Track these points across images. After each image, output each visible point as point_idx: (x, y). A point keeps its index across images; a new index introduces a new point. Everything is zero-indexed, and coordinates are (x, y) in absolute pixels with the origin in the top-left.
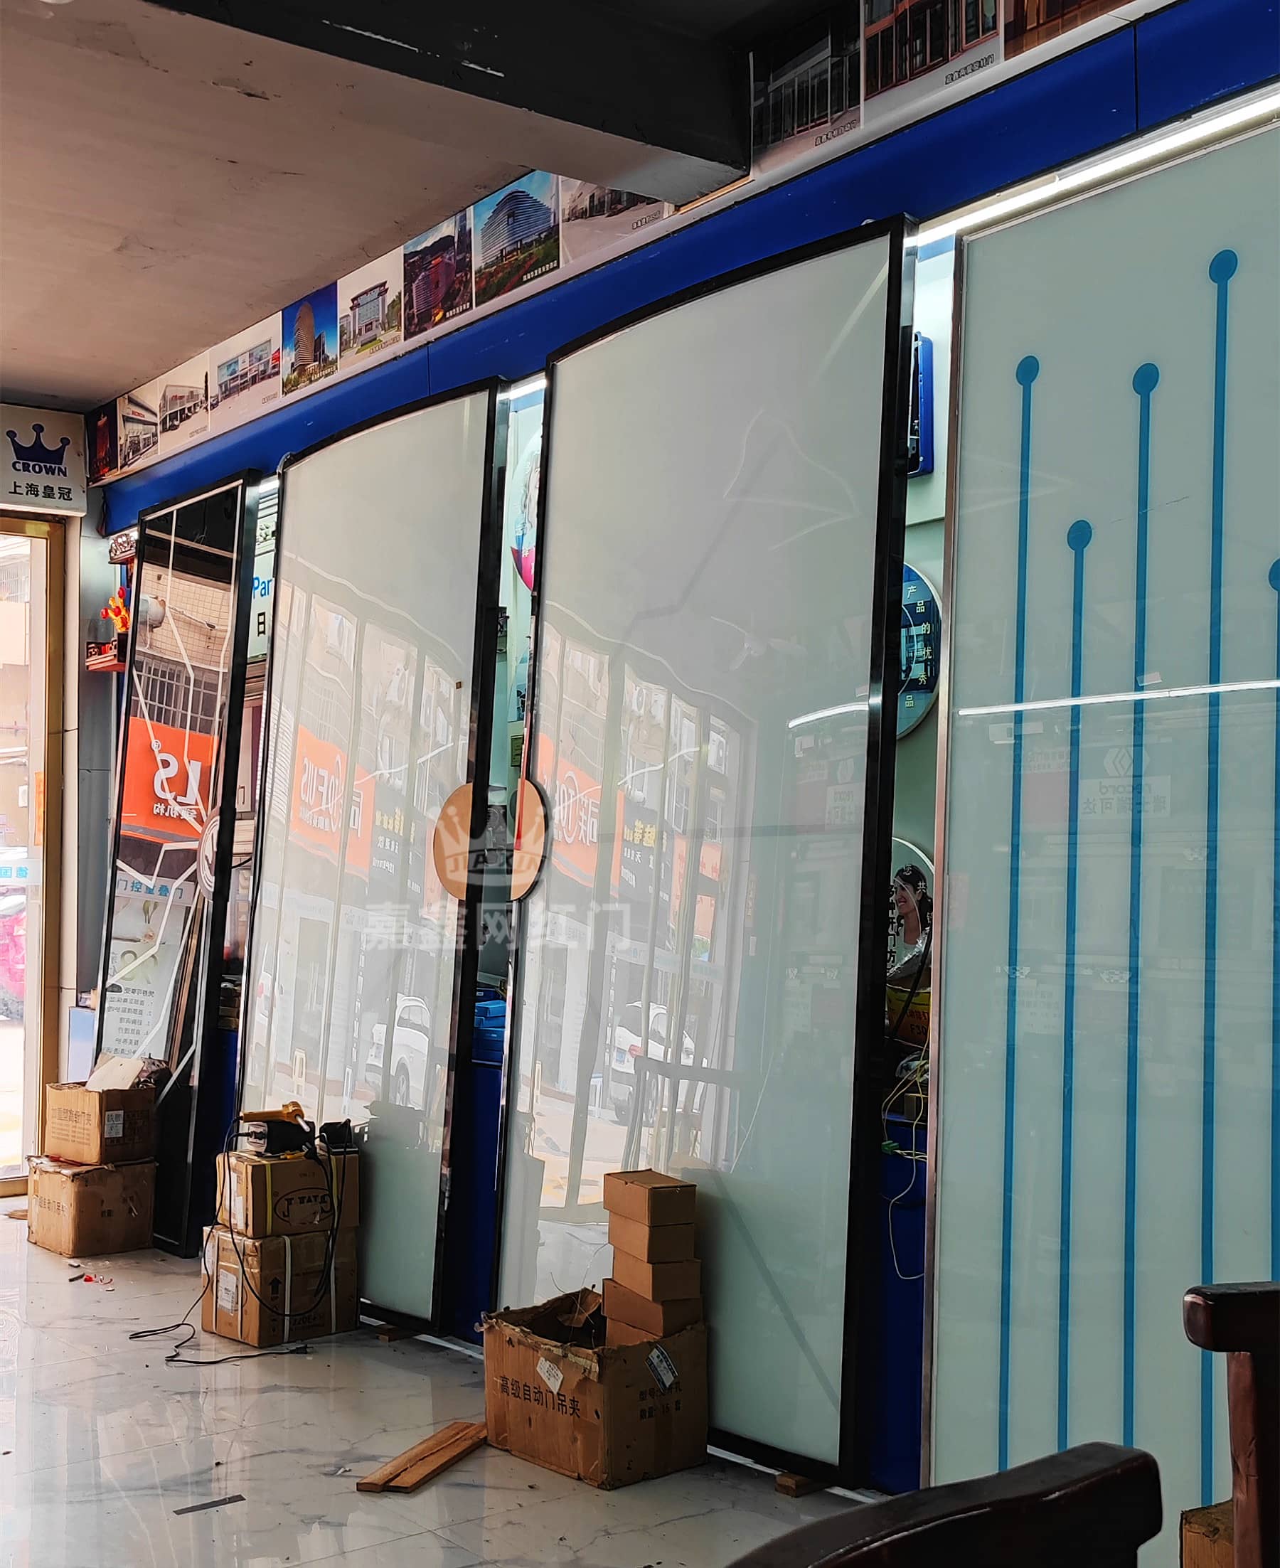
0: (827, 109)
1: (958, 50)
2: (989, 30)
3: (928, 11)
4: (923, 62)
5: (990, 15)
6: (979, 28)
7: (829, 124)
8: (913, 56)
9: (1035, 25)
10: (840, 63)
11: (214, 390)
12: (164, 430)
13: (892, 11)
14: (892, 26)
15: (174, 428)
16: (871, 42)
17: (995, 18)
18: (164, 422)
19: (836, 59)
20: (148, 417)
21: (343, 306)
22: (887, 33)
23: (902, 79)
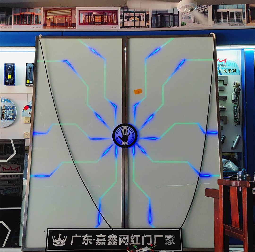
0: (4, 23)
1: (33, 24)
2: (40, 23)
3: (27, 16)
4: (26, 23)
5: (40, 21)
6: (37, 22)
7: (5, 26)
8: (24, 22)
9: (48, 26)
10: (8, 17)
13: (20, 13)
14: (19, 16)
16: (15, 17)
17: (41, 22)
19: (6, 16)
22: (18, 16)
23: (21, 24)
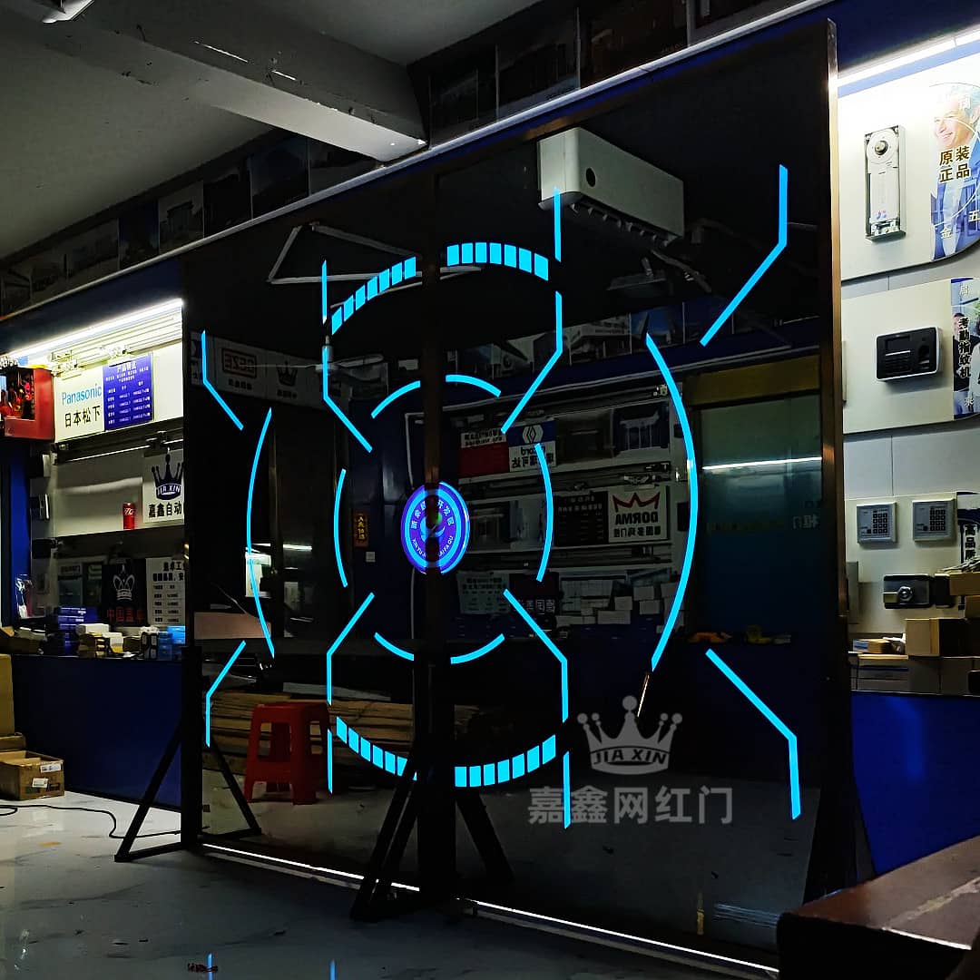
11: (70, 266)
12: (35, 290)
15: (43, 289)
18: (34, 285)
20: (24, 283)
21: (162, 216)
